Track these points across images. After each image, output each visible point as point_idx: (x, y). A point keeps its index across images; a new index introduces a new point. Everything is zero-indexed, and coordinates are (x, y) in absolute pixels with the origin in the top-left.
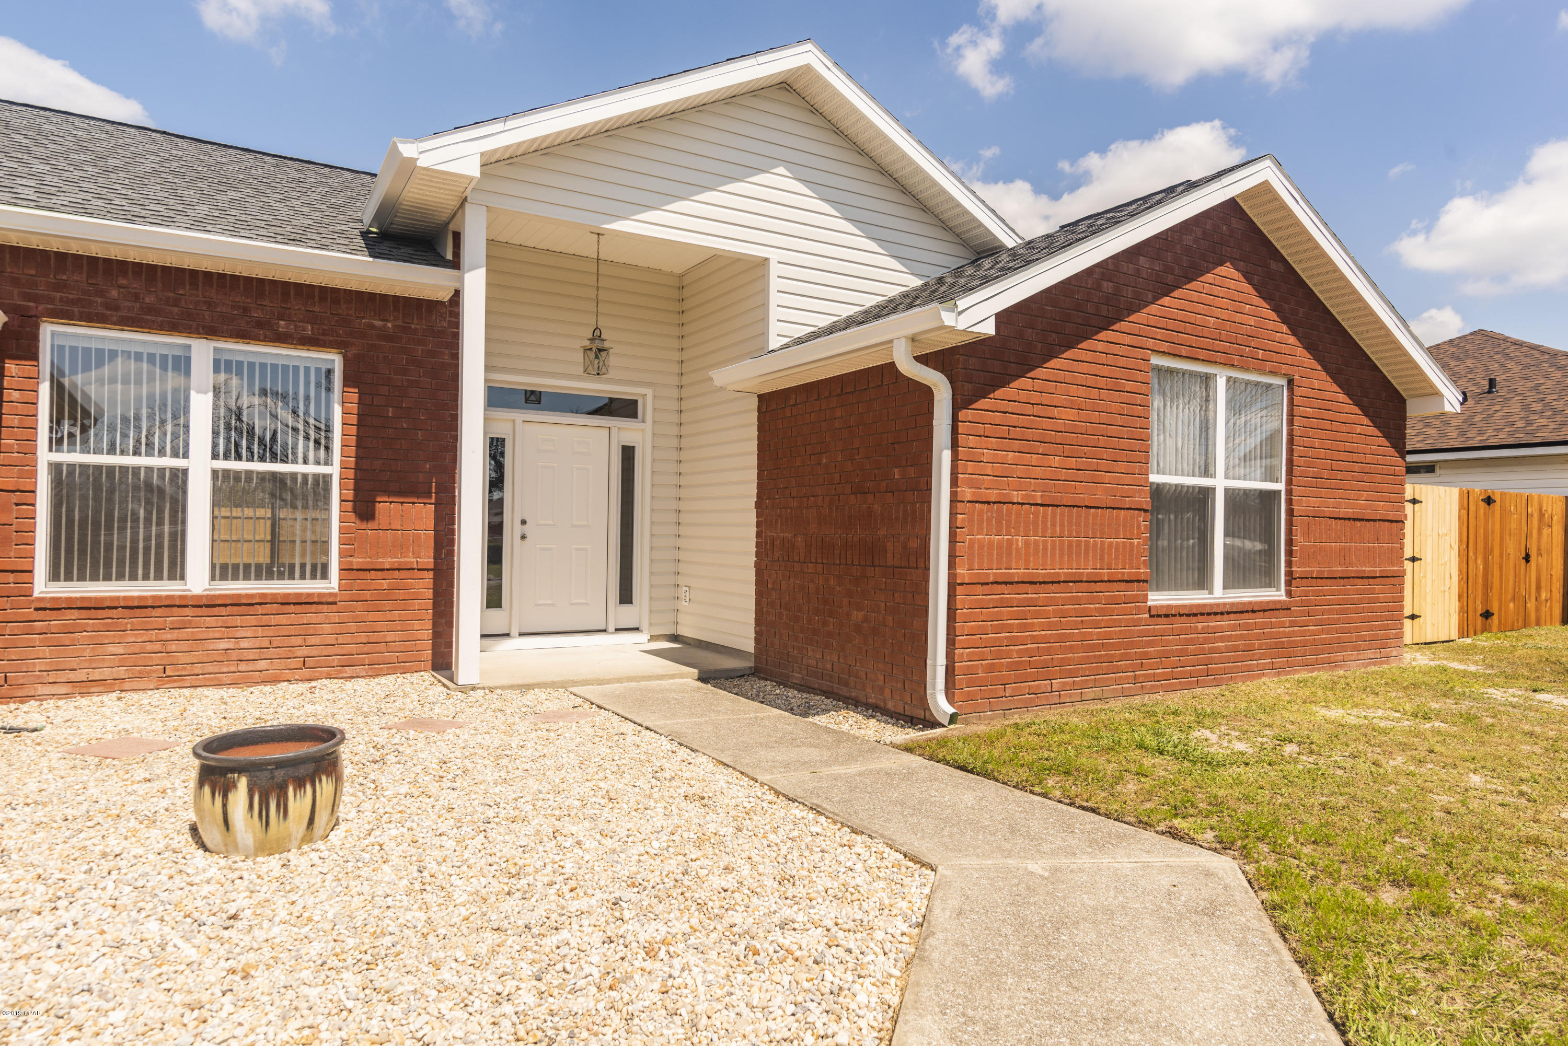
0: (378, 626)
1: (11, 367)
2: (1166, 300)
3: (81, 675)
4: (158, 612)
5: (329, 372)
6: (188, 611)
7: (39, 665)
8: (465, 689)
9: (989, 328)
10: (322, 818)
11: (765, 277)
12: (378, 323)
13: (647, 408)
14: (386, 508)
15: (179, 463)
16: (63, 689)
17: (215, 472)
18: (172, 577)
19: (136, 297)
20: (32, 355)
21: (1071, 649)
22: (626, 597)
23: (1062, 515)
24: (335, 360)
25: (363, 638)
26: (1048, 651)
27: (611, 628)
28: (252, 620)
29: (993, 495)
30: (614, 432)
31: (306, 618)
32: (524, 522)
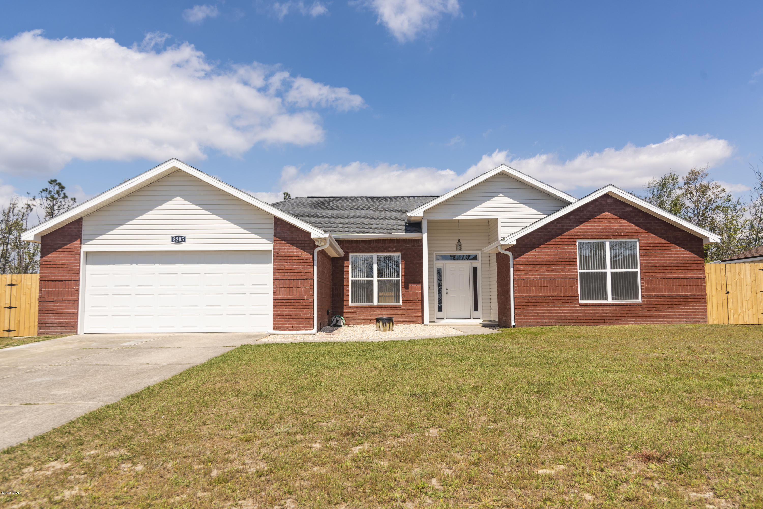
0: (410, 313)
1: (345, 263)
2: (581, 226)
3: (357, 321)
4: (369, 309)
5: (399, 257)
6: (374, 309)
7: (351, 318)
8: (425, 325)
9: (514, 243)
10: (391, 328)
11: (497, 223)
12: (408, 246)
13: (479, 257)
14: (411, 286)
15: (372, 279)
16: (354, 323)
17: (378, 280)
18: (371, 302)
19: (364, 247)
20: (348, 260)
21: (551, 313)
22: (476, 309)
23: (547, 281)
24: (400, 254)
25: (407, 315)
26: (544, 313)
27: (472, 318)
28: (385, 311)
29: (524, 277)
30: (470, 264)
31: (396, 311)
32: (447, 289)
